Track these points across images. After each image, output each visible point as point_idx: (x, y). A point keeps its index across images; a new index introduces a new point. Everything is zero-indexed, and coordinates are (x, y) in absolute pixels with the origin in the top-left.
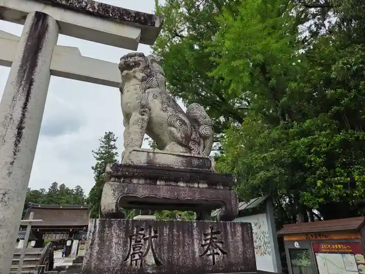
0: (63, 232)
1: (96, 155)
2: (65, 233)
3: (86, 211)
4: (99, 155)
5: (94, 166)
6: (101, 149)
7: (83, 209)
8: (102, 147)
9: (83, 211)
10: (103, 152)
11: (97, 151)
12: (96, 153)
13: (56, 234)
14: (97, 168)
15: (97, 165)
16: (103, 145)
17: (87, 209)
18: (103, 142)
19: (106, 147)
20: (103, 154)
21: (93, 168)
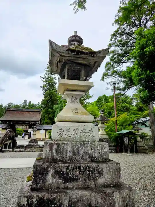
0: (27, 125)
1: (43, 79)
2: (28, 125)
3: (38, 113)
4: (44, 79)
5: (42, 86)
6: (46, 75)
7: (37, 111)
8: (46, 74)
9: (37, 112)
10: (47, 77)
11: (43, 76)
12: (43, 78)
13: (22, 125)
14: (44, 87)
15: (44, 85)
16: (47, 72)
17: (39, 111)
18: (47, 71)
19: (48, 74)
20: (47, 79)
21: (41, 87)
